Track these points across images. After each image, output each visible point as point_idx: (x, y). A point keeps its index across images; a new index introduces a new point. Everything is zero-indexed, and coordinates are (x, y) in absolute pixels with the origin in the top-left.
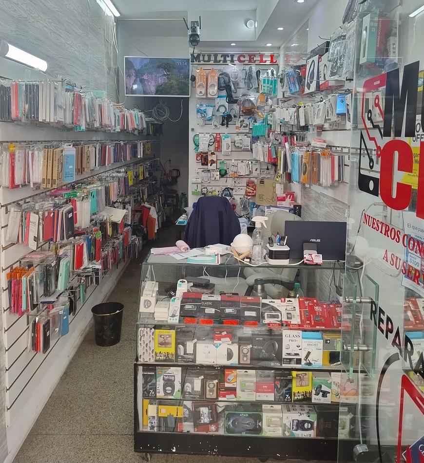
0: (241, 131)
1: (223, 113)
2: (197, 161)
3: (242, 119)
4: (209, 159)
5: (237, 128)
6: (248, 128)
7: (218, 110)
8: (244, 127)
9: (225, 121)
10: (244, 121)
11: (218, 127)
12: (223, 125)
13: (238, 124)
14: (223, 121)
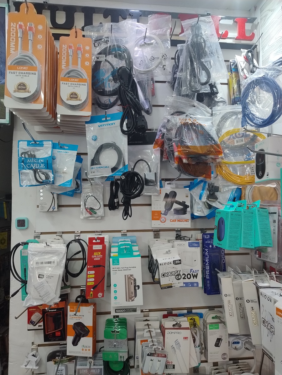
0: (168, 225)
1: (114, 170)
2: (31, 327)
3: (168, 188)
4: (71, 321)
5: (156, 215)
6: (188, 216)
7: (95, 162)
8: (177, 212)
9: (121, 196)
10: (174, 194)
11: (100, 212)
12: (112, 206)
13: (159, 204)
14: (114, 195)
